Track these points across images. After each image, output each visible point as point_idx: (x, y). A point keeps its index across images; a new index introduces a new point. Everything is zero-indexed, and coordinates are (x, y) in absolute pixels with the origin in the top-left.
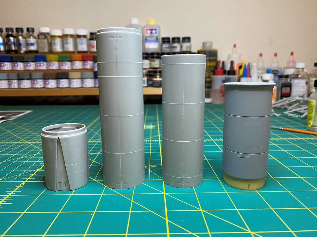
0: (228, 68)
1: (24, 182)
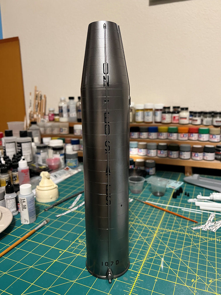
1: (139, 273)
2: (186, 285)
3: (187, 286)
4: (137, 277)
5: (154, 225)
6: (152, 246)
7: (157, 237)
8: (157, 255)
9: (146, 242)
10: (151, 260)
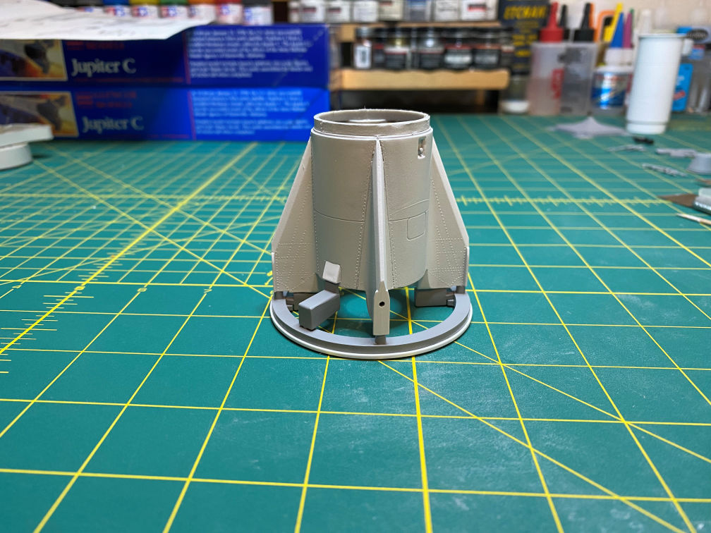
0: (575, 22)
1: (84, 283)
2: (245, 285)
3: (251, 286)
4: (75, 292)
5: (178, 194)
6: (158, 229)
7: (183, 213)
8: (166, 242)
9: (140, 224)
10: (140, 255)
